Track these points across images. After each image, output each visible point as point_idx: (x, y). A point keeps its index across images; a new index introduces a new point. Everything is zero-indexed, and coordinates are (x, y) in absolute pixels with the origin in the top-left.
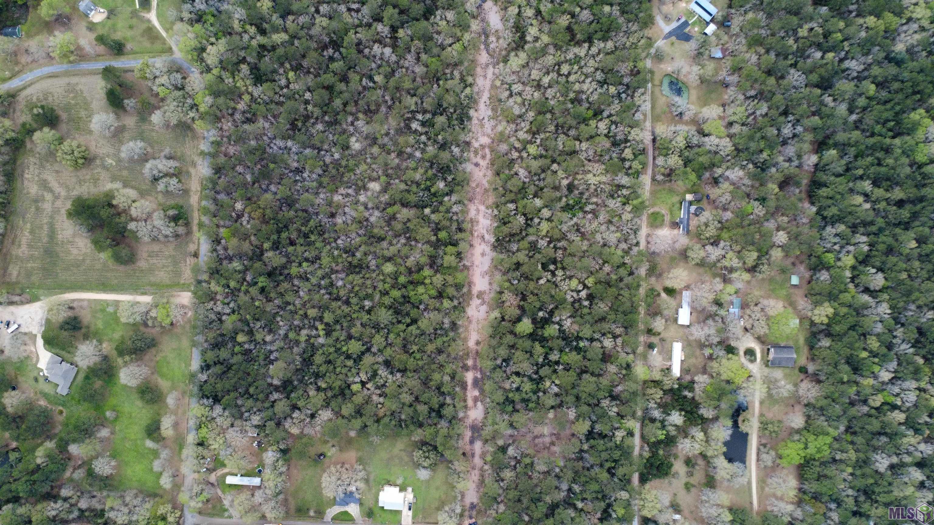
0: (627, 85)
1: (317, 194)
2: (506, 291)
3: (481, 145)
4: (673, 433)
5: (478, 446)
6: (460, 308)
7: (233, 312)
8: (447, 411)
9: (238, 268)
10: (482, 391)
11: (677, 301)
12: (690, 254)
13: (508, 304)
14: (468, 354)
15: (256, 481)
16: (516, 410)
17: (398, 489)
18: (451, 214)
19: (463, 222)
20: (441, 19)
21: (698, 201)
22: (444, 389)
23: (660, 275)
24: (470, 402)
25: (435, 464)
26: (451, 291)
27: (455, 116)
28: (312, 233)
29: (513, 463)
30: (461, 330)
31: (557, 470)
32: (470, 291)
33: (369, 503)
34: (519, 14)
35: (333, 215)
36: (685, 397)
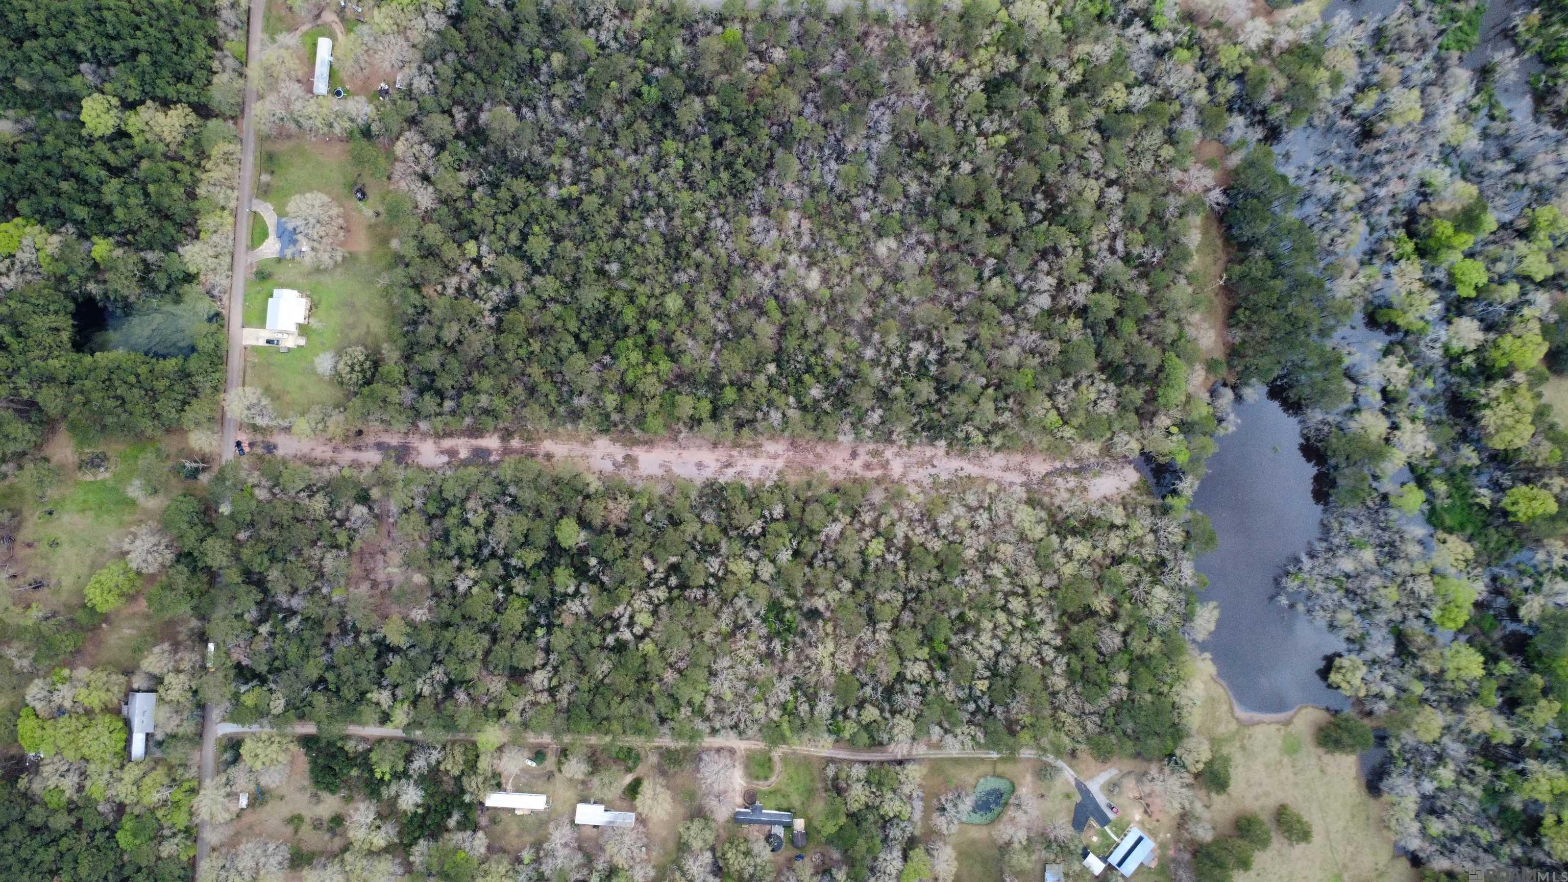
0: (991, 713)
1: (800, 183)
2: (632, 502)
3: (887, 461)
4: (385, 793)
5: (373, 457)
6: (606, 426)
7: (602, 47)
8: (429, 402)
9: (673, 53)
10: (465, 463)
11: (618, 803)
12: (697, 825)
13: (611, 505)
14: (529, 439)
15: (321, 86)
16: (430, 519)
17: (301, 321)
18: (765, 409)
19: (755, 430)
20: (1099, 392)
21: (792, 841)
22: (467, 398)
23: (663, 773)
24: (447, 443)
25: (342, 383)
26: (633, 408)
27: (935, 416)
28: (734, 176)
29: (338, 514)
30: (569, 426)
31: (325, 590)
32: (636, 442)
33: (281, 273)
34: (1112, 526)
35: (765, 211)
36: (449, 815)
